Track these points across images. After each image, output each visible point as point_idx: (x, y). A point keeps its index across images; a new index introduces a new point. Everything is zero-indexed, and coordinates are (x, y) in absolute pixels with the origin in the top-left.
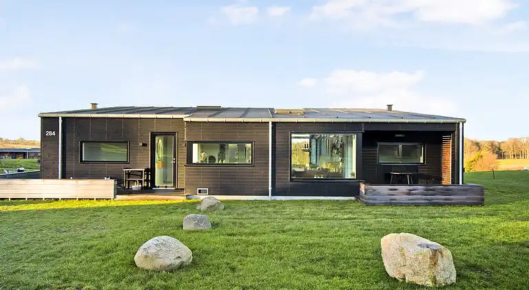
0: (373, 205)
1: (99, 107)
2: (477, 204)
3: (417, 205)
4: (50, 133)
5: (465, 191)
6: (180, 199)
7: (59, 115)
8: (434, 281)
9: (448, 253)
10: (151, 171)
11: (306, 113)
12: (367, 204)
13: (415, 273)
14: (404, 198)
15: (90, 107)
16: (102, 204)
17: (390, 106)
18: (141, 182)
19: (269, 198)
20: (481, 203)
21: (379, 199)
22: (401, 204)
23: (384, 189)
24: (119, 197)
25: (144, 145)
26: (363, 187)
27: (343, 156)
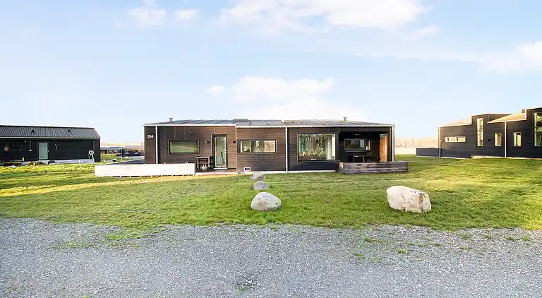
0: (349, 174)
1: (173, 120)
2: (404, 172)
3: (373, 173)
4: (150, 136)
5: (399, 165)
6: (234, 174)
7: (155, 125)
8: (422, 210)
9: (427, 195)
10: (213, 158)
11: (301, 123)
12: (345, 174)
13: (413, 206)
14: (366, 170)
15: (169, 121)
16: (187, 178)
17: (345, 118)
18: (207, 165)
19: (287, 172)
20: (406, 171)
21: (351, 171)
22: (365, 173)
23: (354, 165)
24: (197, 174)
25: (208, 142)
26: (341, 165)
27: (324, 147)
